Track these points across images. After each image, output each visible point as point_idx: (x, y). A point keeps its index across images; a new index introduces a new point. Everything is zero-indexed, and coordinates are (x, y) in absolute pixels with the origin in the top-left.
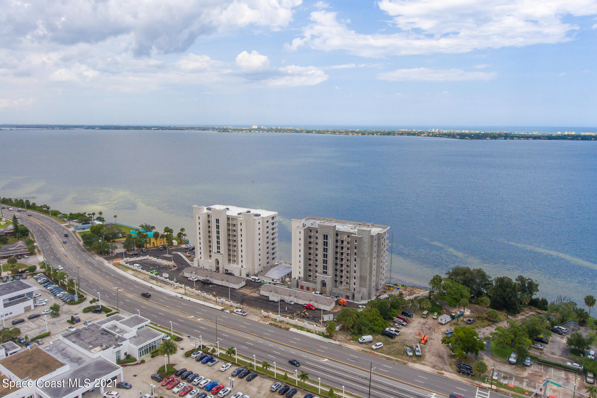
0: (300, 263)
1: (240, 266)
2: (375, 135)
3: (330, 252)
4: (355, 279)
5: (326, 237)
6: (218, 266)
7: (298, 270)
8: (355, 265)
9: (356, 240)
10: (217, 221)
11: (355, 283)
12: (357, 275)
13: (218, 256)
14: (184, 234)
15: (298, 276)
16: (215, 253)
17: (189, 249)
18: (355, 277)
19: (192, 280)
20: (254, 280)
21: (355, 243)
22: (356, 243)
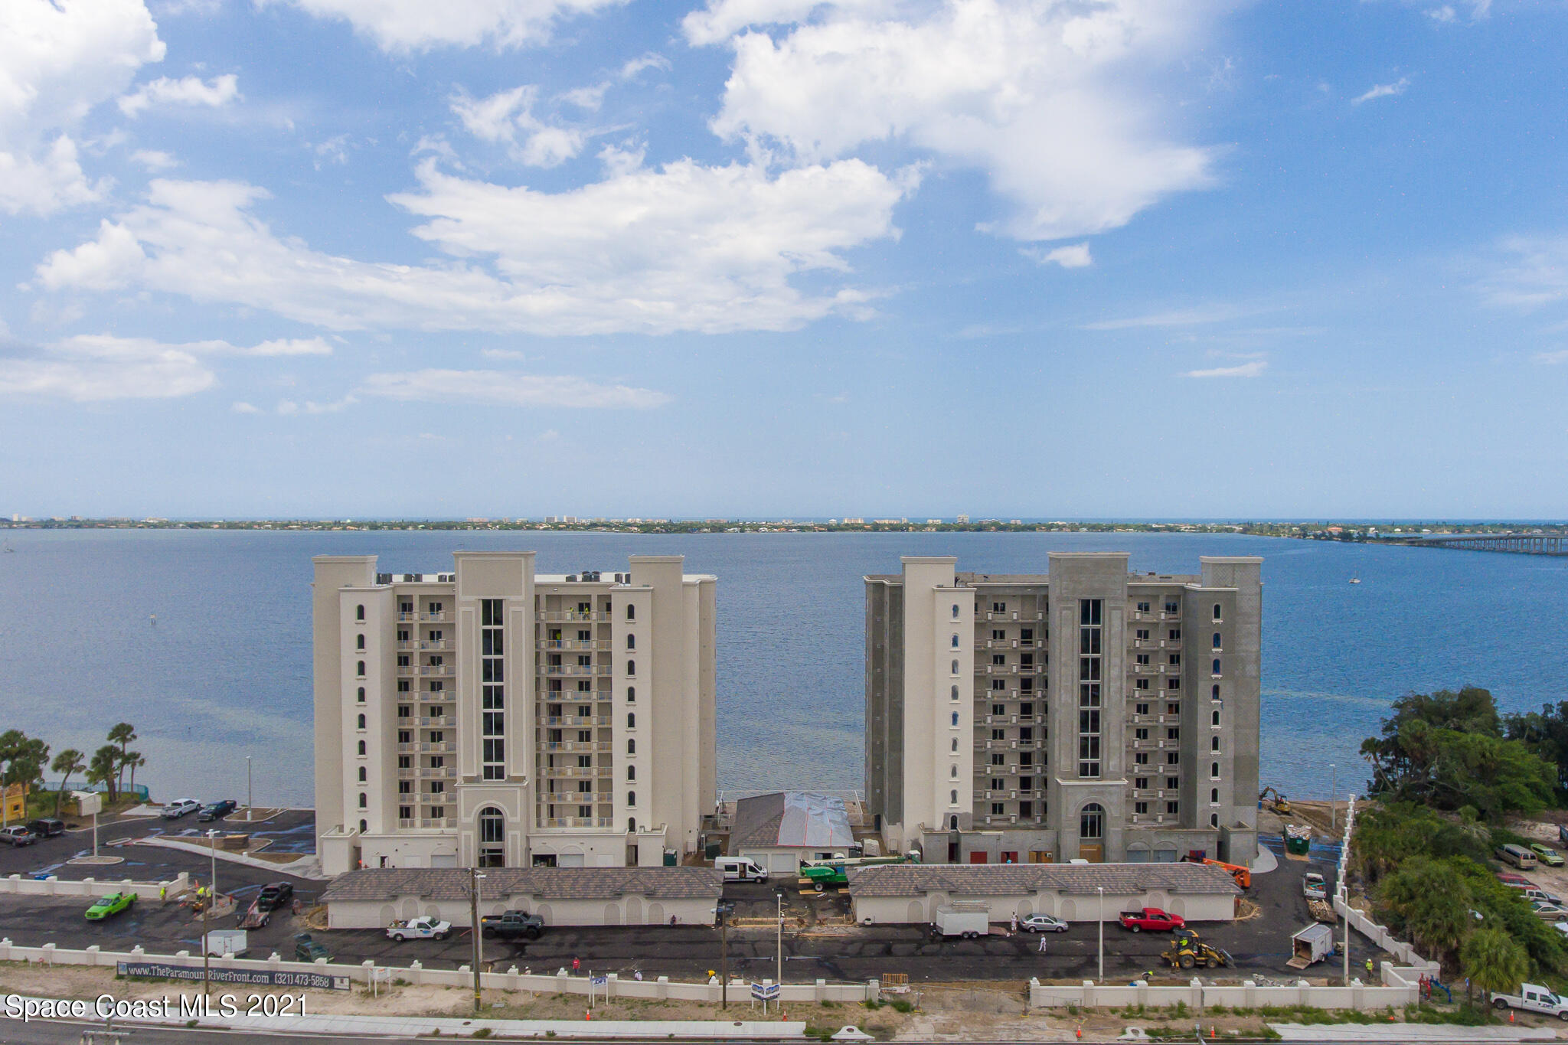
0: (954, 748)
1: (620, 825)
2: (410, 528)
3: (1115, 672)
4: (1215, 773)
5: (1091, 610)
6: (494, 845)
7: (944, 784)
8: (1216, 715)
9: (1217, 608)
10: (492, 611)
11: (1215, 792)
12: (1224, 755)
13: (492, 794)
14: (127, 752)
15: (946, 815)
16: (468, 780)
17: (194, 817)
18: (1215, 766)
19: (419, 933)
20: (735, 875)
21: (1215, 621)
22: (1219, 621)
